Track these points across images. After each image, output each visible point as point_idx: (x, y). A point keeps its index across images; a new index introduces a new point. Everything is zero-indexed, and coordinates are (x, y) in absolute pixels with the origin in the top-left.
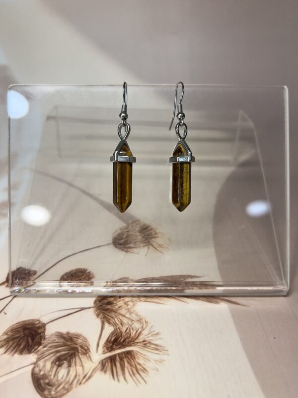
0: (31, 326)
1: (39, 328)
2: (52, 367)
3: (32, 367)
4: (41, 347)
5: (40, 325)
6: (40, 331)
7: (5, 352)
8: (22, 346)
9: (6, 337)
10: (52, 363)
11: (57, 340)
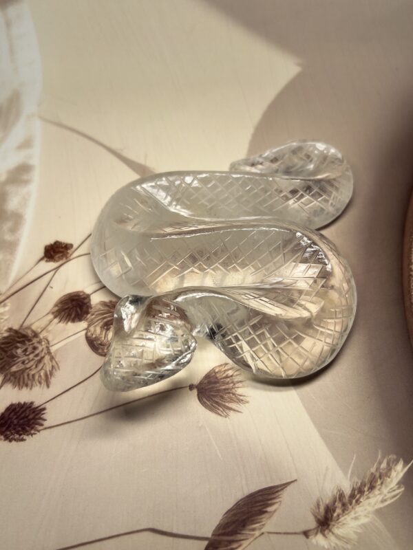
0: (77, 298)
1: (85, 298)
2: (101, 331)
3: (84, 332)
4: (89, 315)
5: (85, 296)
6: (86, 301)
7: (60, 322)
8: (73, 316)
9: (57, 308)
10: (101, 327)
11: (102, 308)
